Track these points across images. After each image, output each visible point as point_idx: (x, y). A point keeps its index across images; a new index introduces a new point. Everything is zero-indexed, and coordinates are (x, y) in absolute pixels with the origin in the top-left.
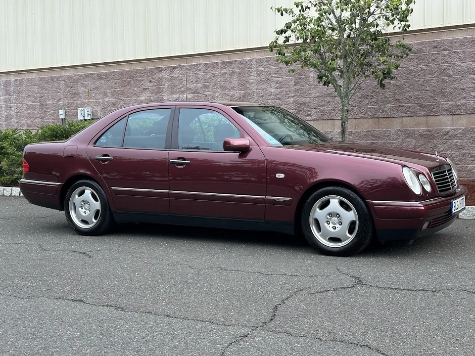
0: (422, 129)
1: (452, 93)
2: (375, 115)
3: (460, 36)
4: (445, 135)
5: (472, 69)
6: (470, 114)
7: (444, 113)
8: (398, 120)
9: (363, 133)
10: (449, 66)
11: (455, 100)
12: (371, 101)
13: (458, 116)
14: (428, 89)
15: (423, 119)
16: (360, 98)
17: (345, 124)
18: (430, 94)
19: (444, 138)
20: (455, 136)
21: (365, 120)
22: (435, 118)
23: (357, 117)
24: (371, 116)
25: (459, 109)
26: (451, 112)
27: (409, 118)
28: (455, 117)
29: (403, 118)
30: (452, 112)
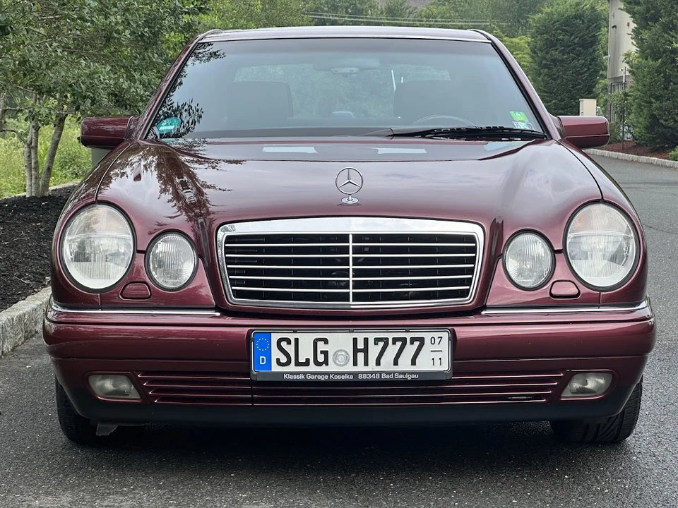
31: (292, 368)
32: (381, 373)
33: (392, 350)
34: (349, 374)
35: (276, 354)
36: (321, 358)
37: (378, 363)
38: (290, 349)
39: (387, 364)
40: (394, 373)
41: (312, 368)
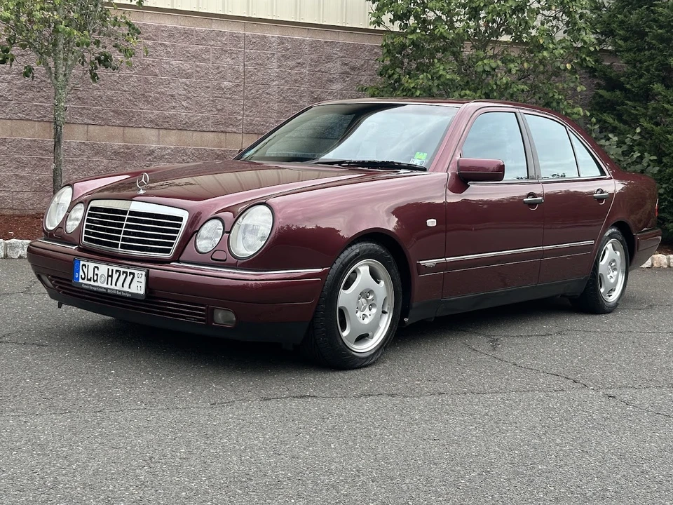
0: (117, 144)
1: (158, 99)
2: (45, 117)
3: (168, 22)
4: (149, 155)
5: (184, 70)
6: (181, 129)
7: (147, 125)
8: (82, 129)
9: (25, 144)
10: (153, 61)
11: (162, 109)
12: (38, 95)
13: (165, 131)
14: (125, 88)
15: (119, 131)
16: (20, 88)
17: (61, 129)
18: (128, 96)
19: (148, 159)
20: (161, 158)
21: (28, 123)
22: (135, 131)
23: (14, 117)
24: (38, 118)
25: (168, 122)
26: (156, 125)
27: (98, 127)
28: (161, 131)
29: (89, 126)
30: (158, 126)
31: (85, 282)
32: (116, 290)
33: (122, 277)
34: (105, 288)
35: (81, 273)
36: (95, 279)
37: (116, 285)
38: (85, 270)
39: (119, 287)
40: (122, 291)
41: (92, 283)
